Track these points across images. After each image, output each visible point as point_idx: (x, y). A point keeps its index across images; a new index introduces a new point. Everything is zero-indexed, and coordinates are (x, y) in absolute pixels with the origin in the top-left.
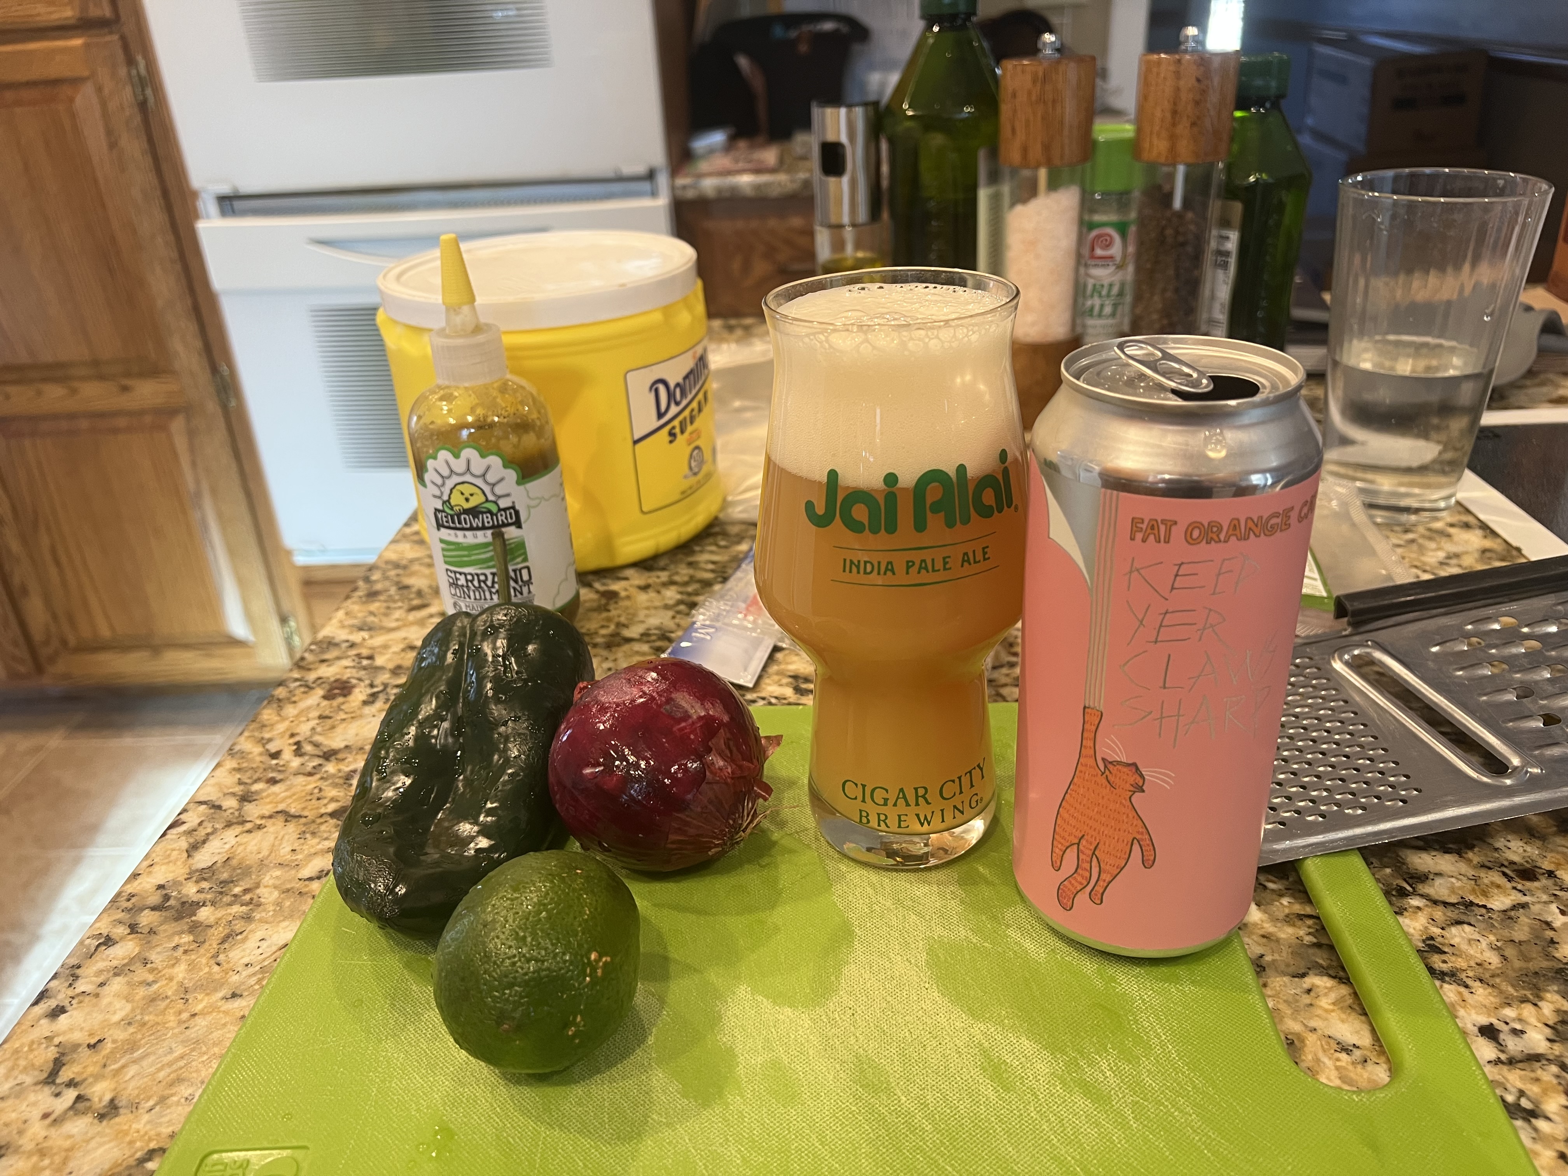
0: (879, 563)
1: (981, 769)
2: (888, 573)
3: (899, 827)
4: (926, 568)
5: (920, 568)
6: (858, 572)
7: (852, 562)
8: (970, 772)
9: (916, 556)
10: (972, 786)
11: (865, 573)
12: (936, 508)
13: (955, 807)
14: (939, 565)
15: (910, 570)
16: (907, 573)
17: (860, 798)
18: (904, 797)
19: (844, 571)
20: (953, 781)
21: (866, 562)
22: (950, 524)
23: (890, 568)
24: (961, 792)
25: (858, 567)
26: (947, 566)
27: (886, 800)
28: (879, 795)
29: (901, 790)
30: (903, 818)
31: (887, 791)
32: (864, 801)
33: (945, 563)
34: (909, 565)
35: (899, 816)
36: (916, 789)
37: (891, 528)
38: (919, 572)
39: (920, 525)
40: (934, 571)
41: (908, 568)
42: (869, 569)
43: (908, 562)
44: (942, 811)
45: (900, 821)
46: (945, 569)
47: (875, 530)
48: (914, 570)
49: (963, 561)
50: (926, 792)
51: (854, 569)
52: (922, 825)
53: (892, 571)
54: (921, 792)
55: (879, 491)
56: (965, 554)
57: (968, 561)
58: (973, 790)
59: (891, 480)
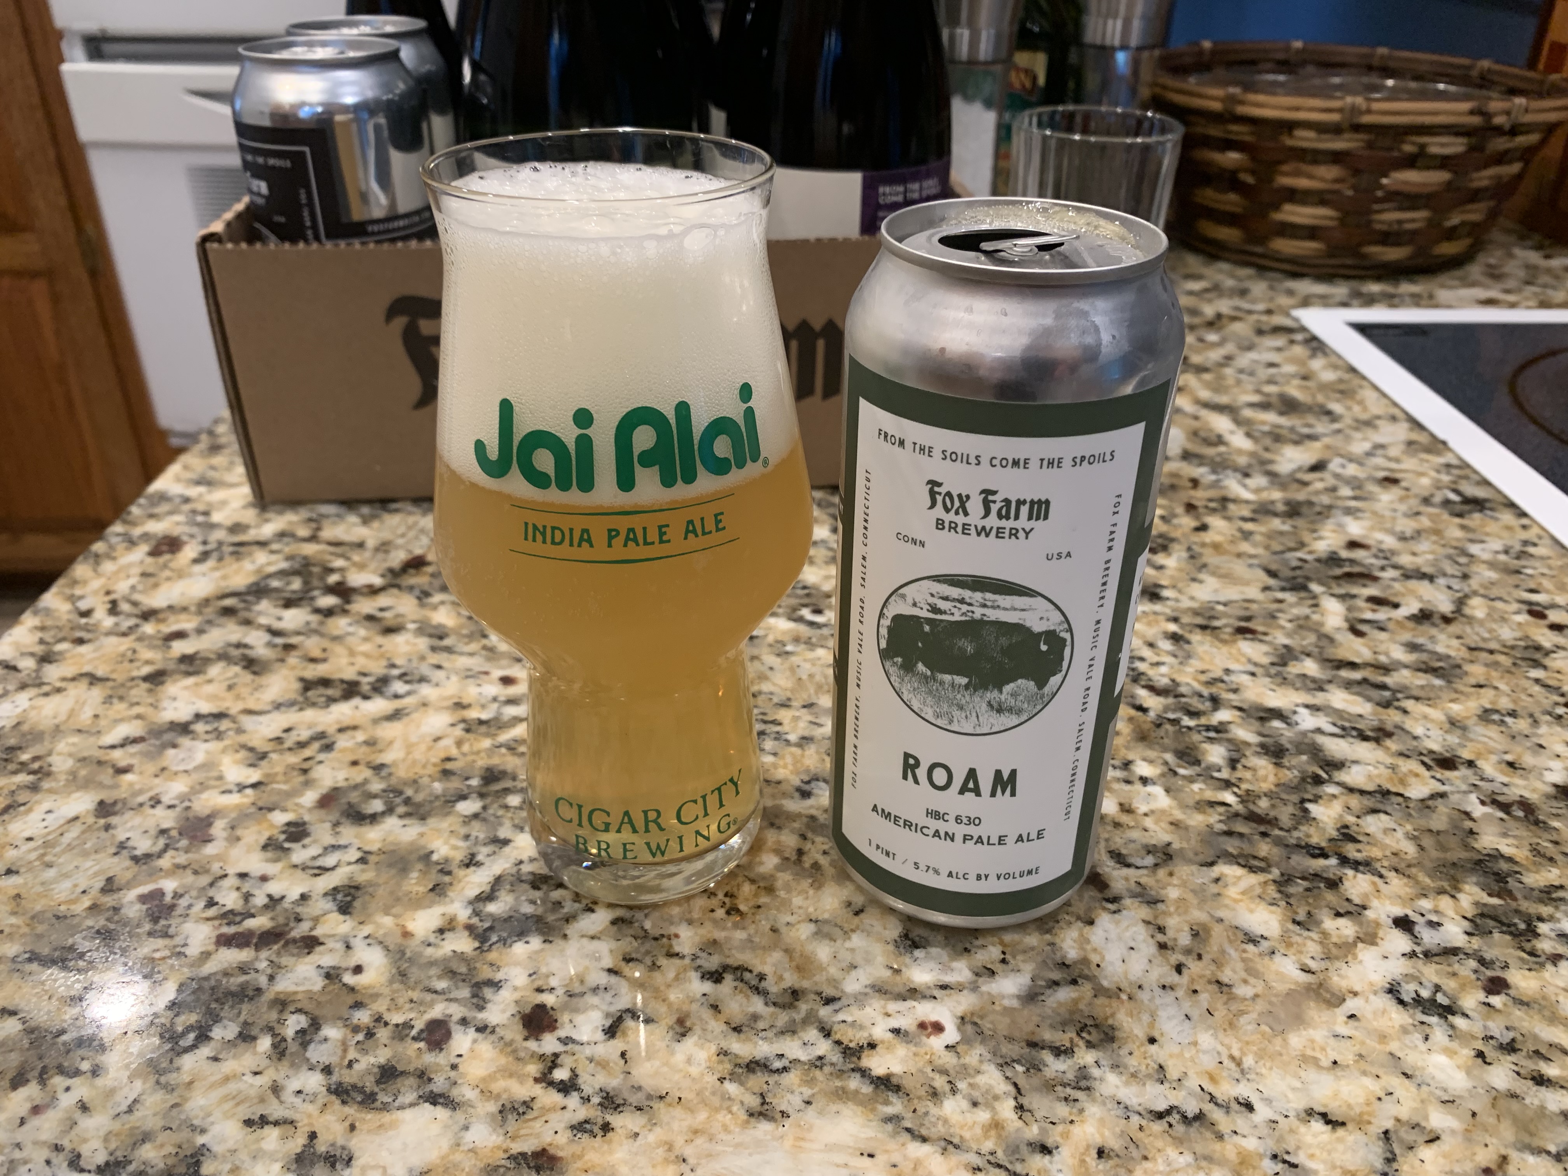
0: (571, 530)
1: (736, 784)
2: (585, 544)
3: (625, 857)
4: (635, 540)
5: (627, 539)
6: (544, 542)
7: (535, 527)
8: (719, 789)
9: (622, 524)
10: (721, 805)
11: (553, 543)
12: (647, 459)
13: (698, 833)
14: (653, 536)
15: (614, 542)
16: (610, 546)
17: (576, 821)
18: (631, 822)
19: (526, 539)
21: (553, 529)
22: (668, 481)
23: (586, 538)
24: (706, 814)
25: (544, 534)
26: (665, 538)
27: (607, 825)
28: (599, 820)
29: (627, 813)
30: (629, 847)
31: (608, 814)
32: (580, 825)
33: (662, 534)
34: (612, 534)
35: (625, 845)
36: (645, 813)
37: (587, 484)
38: (625, 545)
39: (626, 482)
40: (646, 543)
41: (610, 538)
42: (557, 539)
43: (610, 531)
45: (625, 850)
46: (661, 541)
47: (564, 486)
48: (618, 542)
49: (687, 531)
50: (659, 816)
51: (539, 537)
52: (654, 855)
53: (589, 541)
54: (652, 815)
55: (569, 434)
56: (691, 522)
57: (694, 532)
58: (724, 811)
59: (583, 418)
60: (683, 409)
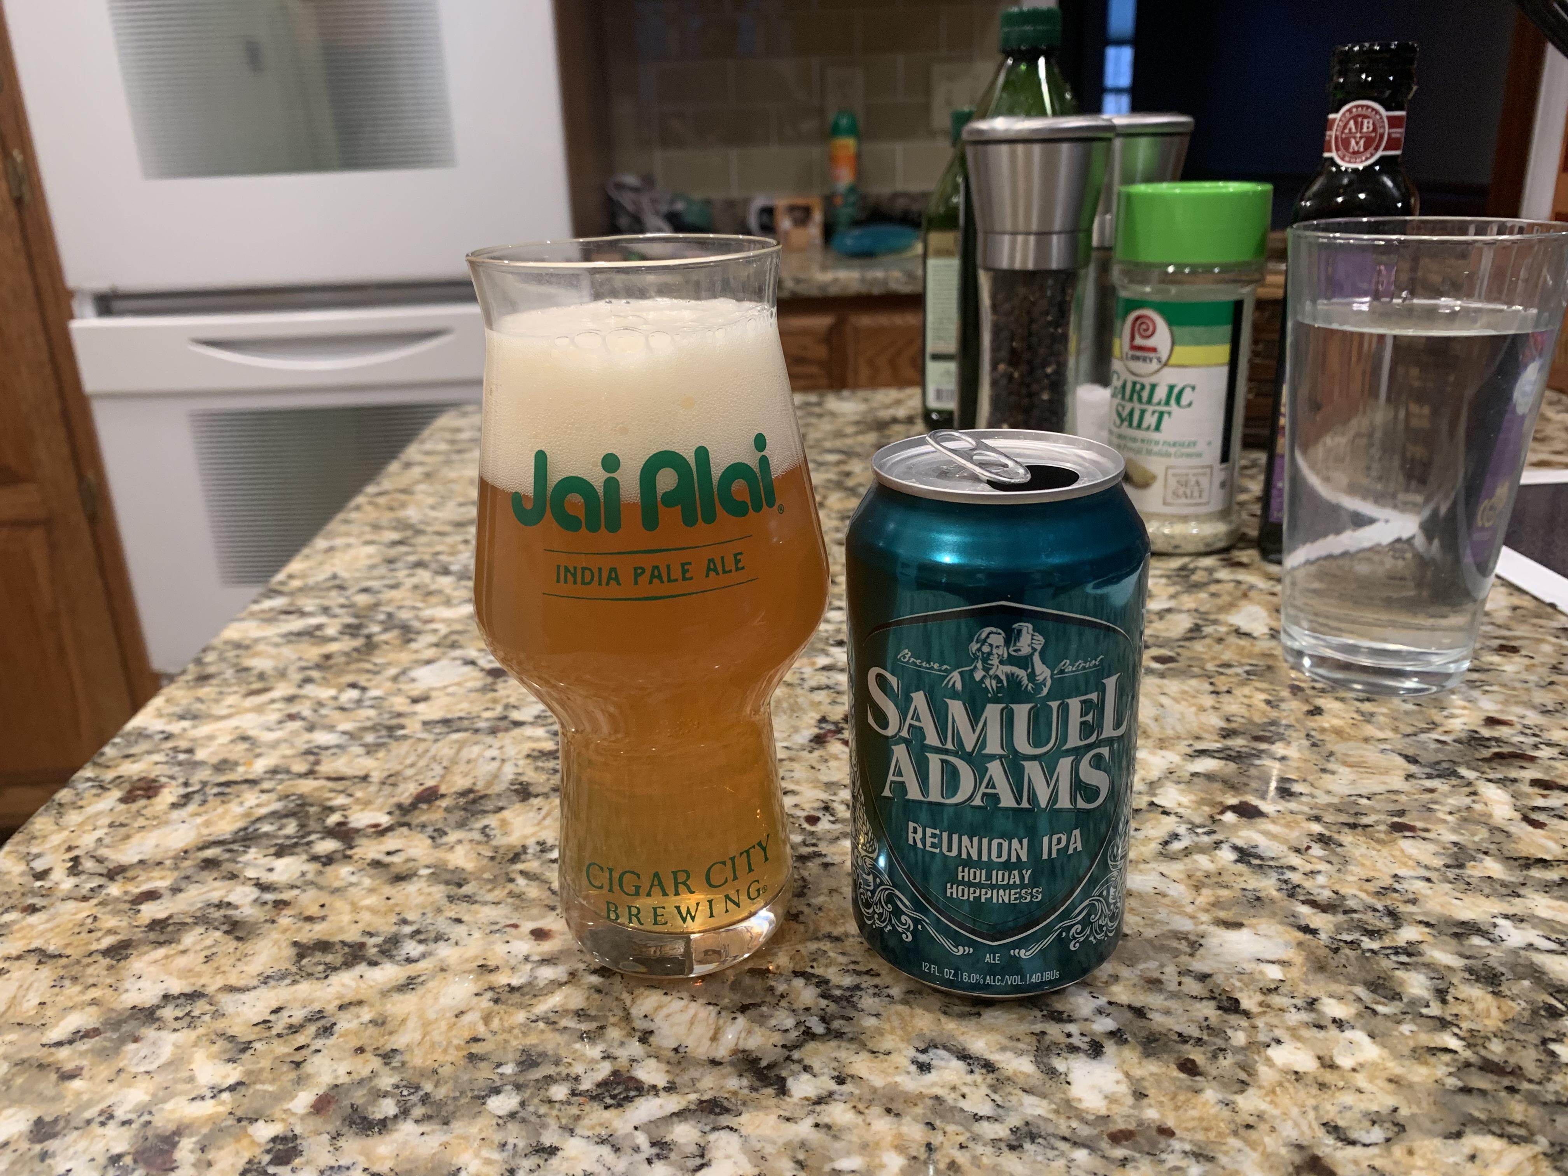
0: (600, 569)
1: (764, 849)
2: (613, 583)
3: (656, 923)
4: (660, 577)
5: (652, 576)
6: (575, 583)
7: (567, 569)
8: (747, 852)
9: (648, 562)
10: (750, 870)
11: (583, 583)
12: (670, 499)
13: (727, 897)
14: (676, 573)
15: (640, 579)
16: (636, 583)
17: (606, 887)
18: (660, 884)
19: (558, 581)
20: (724, 863)
21: (583, 569)
22: (689, 520)
23: (614, 576)
24: (735, 878)
25: (574, 575)
26: (688, 575)
27: (638, 888)
28: (629, 883)
29: (656, 875)
30: (659, 911)
31: (638, 876)
32: (611, 890)
33: (684, 572)
34: (638, 572)
35: (655, 909)
36: (675, 874)
37: (614, 525)
38: (651, 582)
39: (650, 521)
40: (669, 580)
41: (637, 576)
42: (587, 579)
43: (636, 569)
44: (710, 902)
45: (656, 915)
46: (684, 579)
47: (593, 527)
48: (644, 579)
49: (709, 569)
50: (688, 877)
51: (570, 579)
52: (684, 920)
53: (617, 579)
54: (682, 877)
55: (597, 477)
56: (711, 561)
57: (715, 570)
58: (753, 876)
59: (610, 462)
60: (702, 453)
